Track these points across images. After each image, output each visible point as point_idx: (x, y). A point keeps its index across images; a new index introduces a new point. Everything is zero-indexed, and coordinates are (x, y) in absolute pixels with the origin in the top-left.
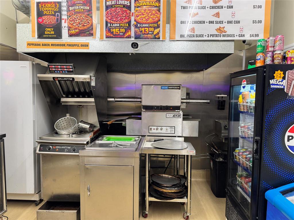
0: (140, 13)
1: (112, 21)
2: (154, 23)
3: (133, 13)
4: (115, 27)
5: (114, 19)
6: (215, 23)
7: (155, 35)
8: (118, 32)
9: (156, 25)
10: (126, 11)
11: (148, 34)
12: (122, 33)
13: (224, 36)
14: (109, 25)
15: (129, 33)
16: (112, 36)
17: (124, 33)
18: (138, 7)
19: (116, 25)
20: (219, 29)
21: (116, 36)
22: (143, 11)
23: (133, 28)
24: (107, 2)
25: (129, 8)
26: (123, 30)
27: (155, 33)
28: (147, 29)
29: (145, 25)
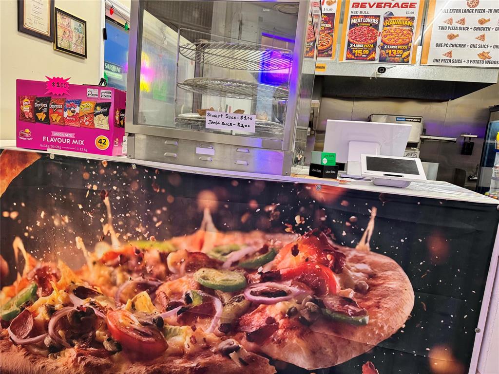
0: (389, 33)
1: (355, 41)
2: (404, 45)
3: (380, 33)
4: (358, 49)
5: (358, 39)
6: (478, 46)
7: (403, 59)
8: (361, 53)
9: (406, 47)
10: (372, 30)
11: (396, 56)
12: (366, 54)
13: (487, 62)
14: (351, 45)
15: (373, 55)
16: (353, 57)
17: (368, 55)
18: (387, 26)
19: (359, 46)
20: (482, 55)
21: (358, 58)
22: (392, 31)
23: (378, 50)
24: (352, 20)
25: (376, 26)
26: (367, 52)
27: (403, 56)
28: (395, 51)
29: (393, 47)
